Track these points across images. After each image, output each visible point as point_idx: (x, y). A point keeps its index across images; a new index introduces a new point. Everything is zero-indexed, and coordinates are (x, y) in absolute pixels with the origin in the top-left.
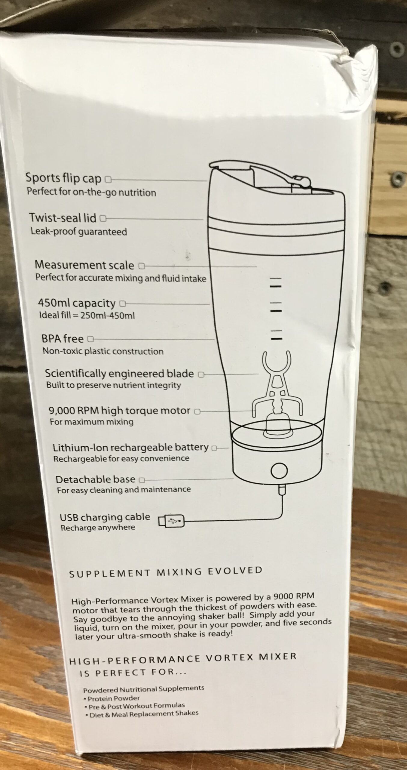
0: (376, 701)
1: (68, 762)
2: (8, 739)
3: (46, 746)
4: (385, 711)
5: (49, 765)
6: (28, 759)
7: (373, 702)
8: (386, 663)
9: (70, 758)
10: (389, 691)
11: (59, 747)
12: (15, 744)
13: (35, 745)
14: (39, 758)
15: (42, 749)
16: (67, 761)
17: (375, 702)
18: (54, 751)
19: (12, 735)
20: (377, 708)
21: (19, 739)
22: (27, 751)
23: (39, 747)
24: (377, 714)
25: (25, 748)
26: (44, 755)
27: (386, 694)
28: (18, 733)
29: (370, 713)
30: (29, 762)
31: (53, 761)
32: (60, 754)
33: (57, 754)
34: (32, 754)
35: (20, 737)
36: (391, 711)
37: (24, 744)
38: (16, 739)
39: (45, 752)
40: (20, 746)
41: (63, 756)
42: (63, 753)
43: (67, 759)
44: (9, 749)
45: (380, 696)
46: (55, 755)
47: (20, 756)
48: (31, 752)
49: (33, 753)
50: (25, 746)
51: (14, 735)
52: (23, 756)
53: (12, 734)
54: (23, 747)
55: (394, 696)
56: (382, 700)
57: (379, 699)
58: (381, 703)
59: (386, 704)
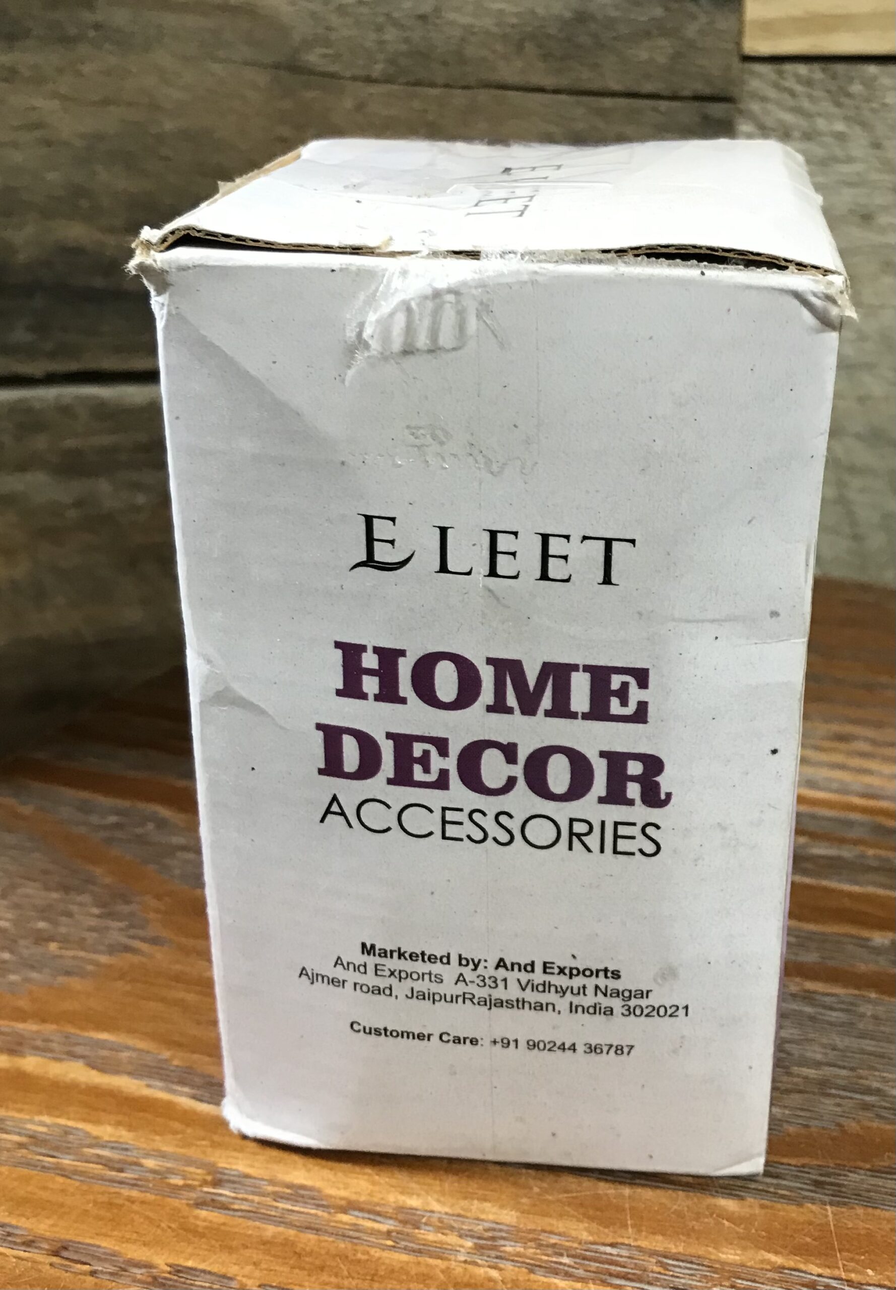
1: (357, 1231)
2: (217, 1183)
3: (303, 1196)
5: (320, 1241)
6: (270, 1230)
9: (361, 1222)
11: (331, 1197)
12: (233, 1195)
13: (278, 1197)
14: (290, 1225)
15: (295, 1204)
16: (356, 1228)
18: (323, 1206)
19: (225, 1174)
21: (239, 1183)
22: (263, 1211)
23: (288, 1199)
25: (258, 1203)
26: (302, 1218)
28: (234, 1167)
30: (274, 1237)
31: (326, 1232)
32: (336, 1213)
33: (329, 1213)
34: (275, 1216)
35: (239, 1176)
37: (254, 1193)
38: (234, 1182)
39: (302, 1210)
40: (246, 1200)
41: (345, 1218)
42: (344, 1210)
43: (355, 1225)
44: (224, 1207)
46: (325, 1215)
47: (250, 1223)
48: (273, 1213)
49: (277, 1214)
50: (257, 1199)
51: (226, 1171)
52: (257, 1223)
53: (221, 1170)
54: (252, 1201)
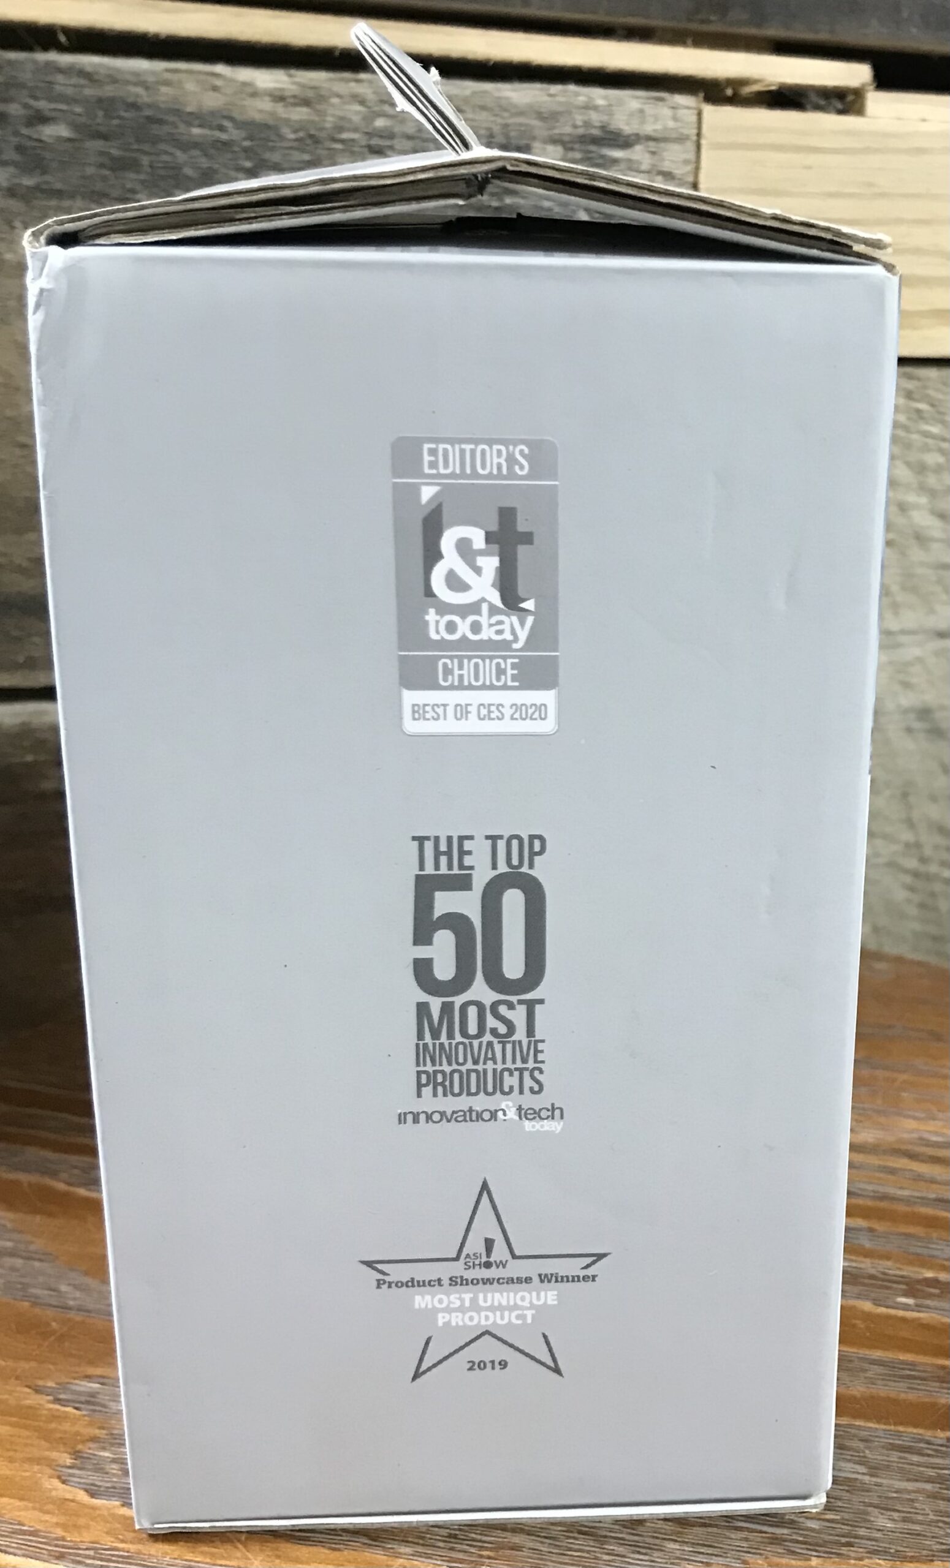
0: (903, 1463)
4: (928, 1487)
7: (895, 1464)
8: (903, 1362)
10: (928, 1434)
17: (900, 1465)
20: (908, 1480)
24: (913, 1496)
27: (921, 1441)
29: (895, 1495)
36: (944, 1486)
45: (910, 1447)
55: (942, 1445)
56: (915, 1458)
57: (906, 1455)
58: (915, 1467)
59: (927, 1467)
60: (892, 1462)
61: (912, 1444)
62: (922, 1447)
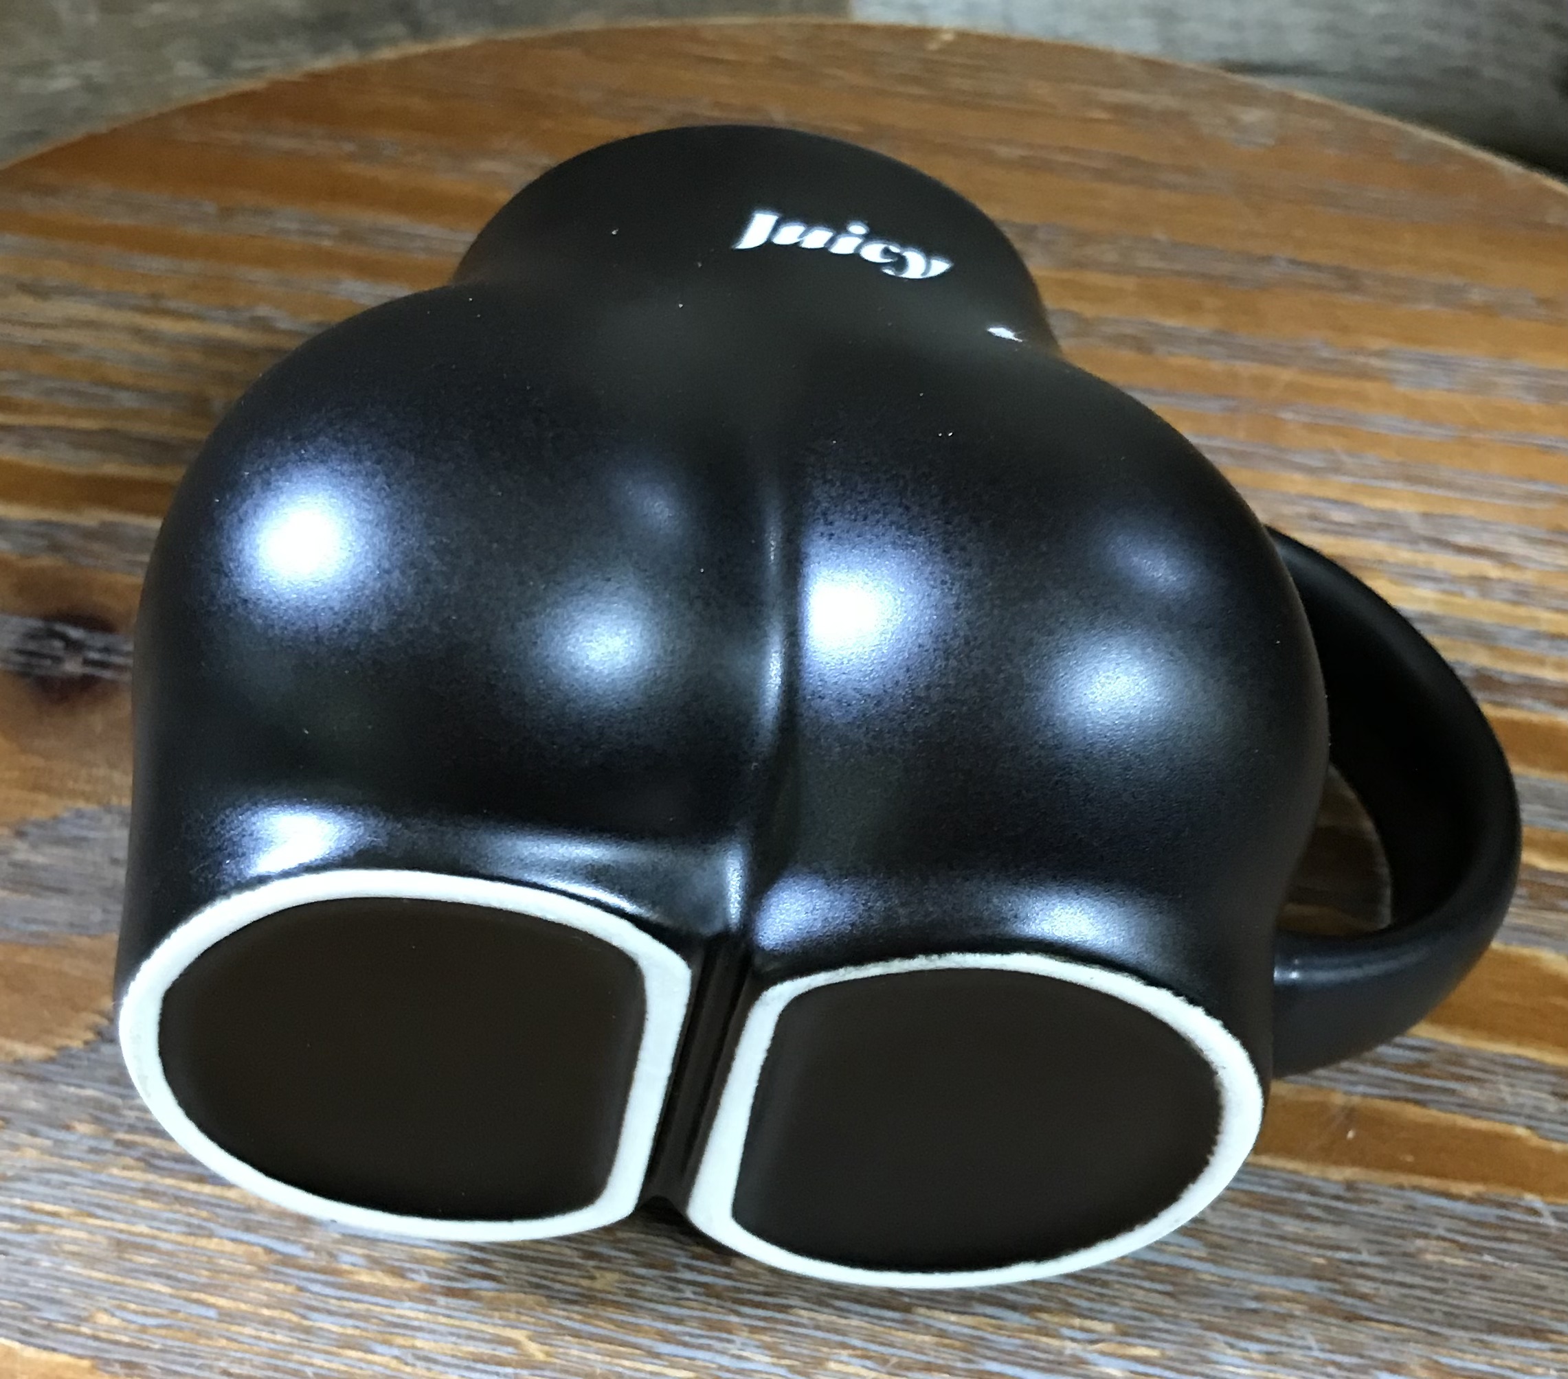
0: (1268, 1235)
4: (1310, 1286)
10: (1311, 1172)
20: (1279, 1272)
24: (1284, 1307)
27: (1300, 1187)
29: (1253, 1305)
36: (1337, 1287)
45: (1282, 1201)
55: (1337, 1198)
56: (1292, 1226)
57: (1276, 1219)
58: (1290, 1245)
59: (1311, 1244)
60: (1247, 1231)
61: (1285, 1194)
62: (1304, 1202)
